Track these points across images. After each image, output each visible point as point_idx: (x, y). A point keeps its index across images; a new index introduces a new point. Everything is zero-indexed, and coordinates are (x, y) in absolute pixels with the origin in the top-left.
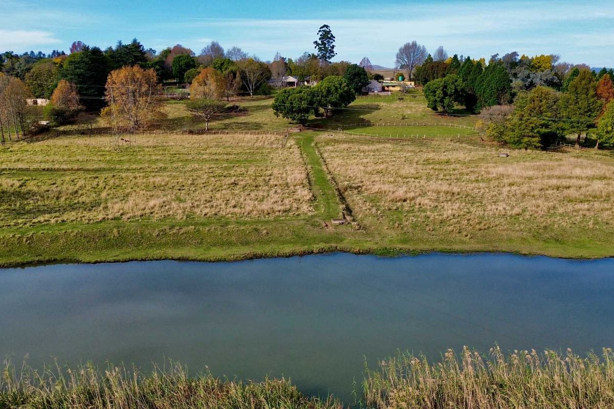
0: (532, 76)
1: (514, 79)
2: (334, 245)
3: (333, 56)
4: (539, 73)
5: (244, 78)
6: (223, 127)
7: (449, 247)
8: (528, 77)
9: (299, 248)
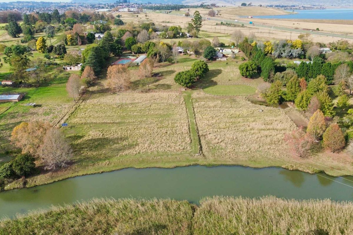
0: (292, 51)
1: (283, 53)
2: (196, 162)
3: (201, 27)
4: (296, 50)
5: (160, 56)
6: (155, 87)
7: (226, 163)
8: (290, 52)
9: (188, 164)
